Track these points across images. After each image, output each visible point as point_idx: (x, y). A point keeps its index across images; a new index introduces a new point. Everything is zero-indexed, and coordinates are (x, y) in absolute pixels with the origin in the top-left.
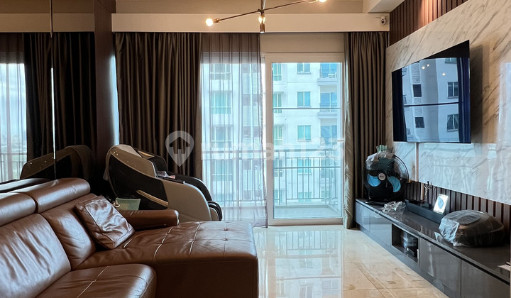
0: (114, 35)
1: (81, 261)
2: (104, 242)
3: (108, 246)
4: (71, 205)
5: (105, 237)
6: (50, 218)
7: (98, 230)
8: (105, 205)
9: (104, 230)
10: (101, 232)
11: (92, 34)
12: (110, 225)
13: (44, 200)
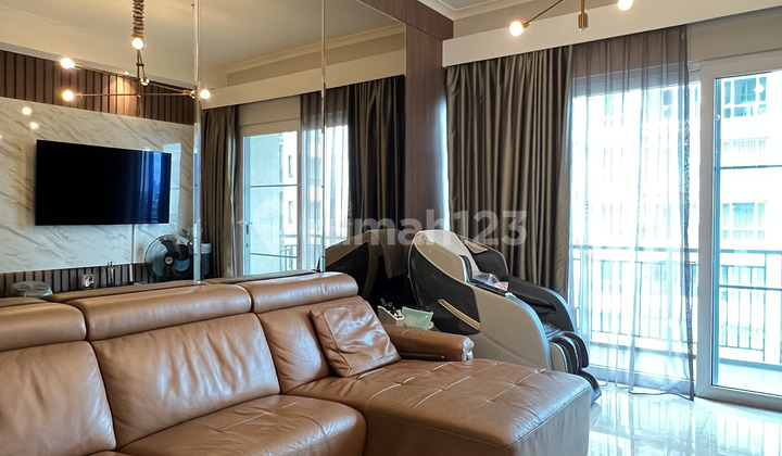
0: (446, 70)
1: (296, 384)
2: (337, 365)
3: (342, 371)
4: (306, 309)
5: (341, 359)
6: (266, 321)
7: (332, 346)
8: (362, 315)
9: (344, 348)
10: (338, 351)
11: (401, 79)
12: (357, 343)
13: (266, 298)
